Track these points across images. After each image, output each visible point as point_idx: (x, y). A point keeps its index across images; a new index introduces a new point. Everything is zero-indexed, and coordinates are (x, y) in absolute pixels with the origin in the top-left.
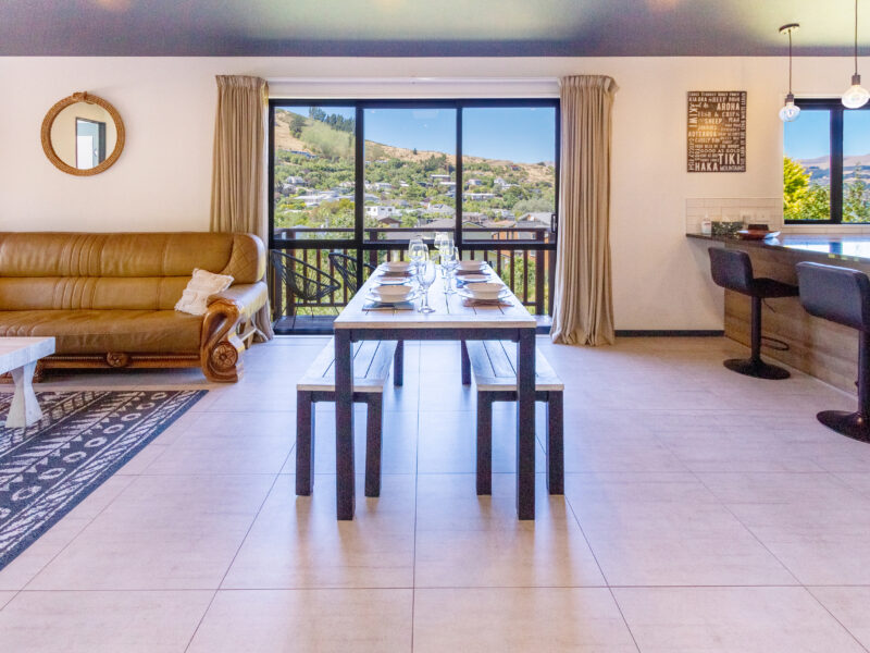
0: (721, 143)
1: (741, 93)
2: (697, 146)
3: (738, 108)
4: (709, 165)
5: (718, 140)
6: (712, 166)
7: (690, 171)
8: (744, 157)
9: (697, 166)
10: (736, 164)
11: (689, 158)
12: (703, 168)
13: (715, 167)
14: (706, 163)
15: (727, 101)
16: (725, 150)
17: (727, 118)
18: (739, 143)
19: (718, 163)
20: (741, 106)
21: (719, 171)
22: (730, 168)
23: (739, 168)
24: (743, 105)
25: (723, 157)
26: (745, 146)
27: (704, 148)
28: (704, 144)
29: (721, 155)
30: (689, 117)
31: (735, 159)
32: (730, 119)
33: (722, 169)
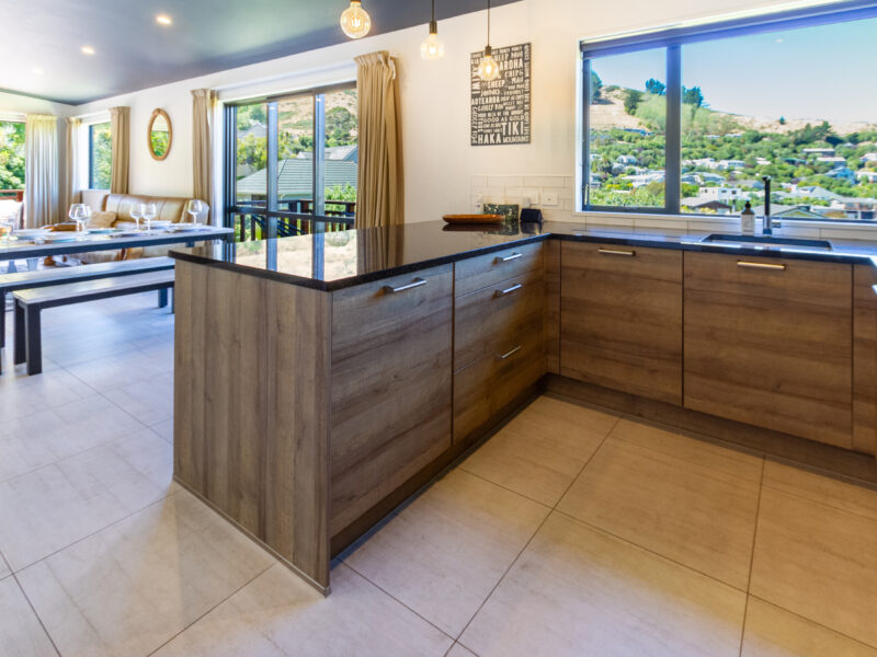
0: (504, 109)
1: (523, 46)
2: (480, 115)
3: (521, 65)
4: (492, 136)
5: (501, 107)
6: (495, 138)
7: (473, 145)
8: (529, 125)
9: (480, 139)
10: (520, 135)
11: (473, 129)
12: (486, 140)
13: (498, 140)
14: (489, 134)
15: (509, 58)
16: (508, 117)
17: (510, 79)
18: (523, 108)
19: (501, 134)
20: (524, 61)
21: (502, 143)
22: (514, 139)
23: (523, 139)
24: (527, 60)
25: (507, 127)
26: (529, 111)
27: (487, 117)
28: (487, 112)
29: (504, 124)
30: (473, 82)
31: (519, 127)
32: (514, 80)
33: (505, 140)
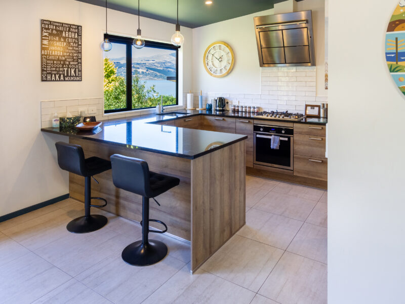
0: (65, 60)
1: (78, 26)
2: (48, 62)
3: (76, 36)
4: (57, 76)
5: (64, 58)
6: (59, 77)
7: (43, 80)
8: (81, 71)
9: (49, 77)
10: (76, 76)
11: (43, 70)
12: (53, 78)
13: (62, 78)
14: (55, 75)
15: (69, 31)
16: (68, 65)
17: (69, 43)
18: (78, 61)
19: (64, 75)
20: (78, 35)
21: (65, 80)
22: (72, 78)
23: (78, 78)
24: (80, 35)
25: (67, 71)
26: (81, 63)
27: (54, 64)
28: (54, 60)
29: (66, 69)
30: (42, 39)
31: (75, 72)
32: (72, 44)
33: (66, 79)
